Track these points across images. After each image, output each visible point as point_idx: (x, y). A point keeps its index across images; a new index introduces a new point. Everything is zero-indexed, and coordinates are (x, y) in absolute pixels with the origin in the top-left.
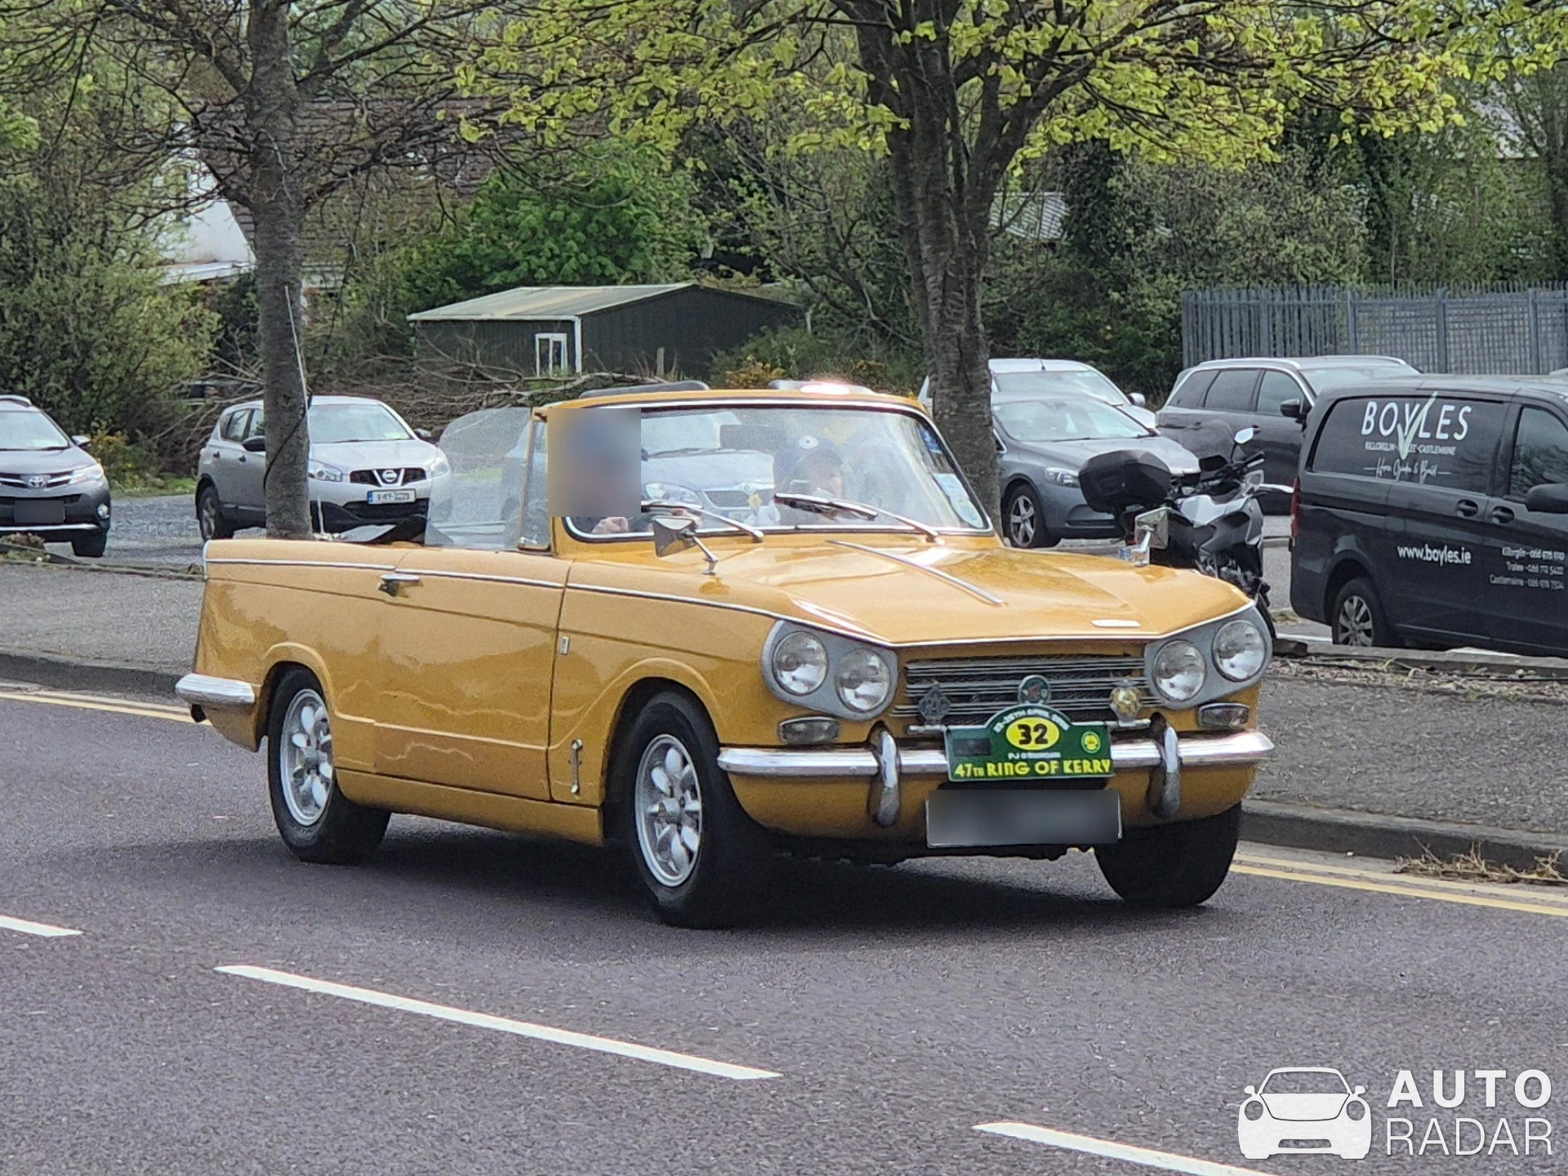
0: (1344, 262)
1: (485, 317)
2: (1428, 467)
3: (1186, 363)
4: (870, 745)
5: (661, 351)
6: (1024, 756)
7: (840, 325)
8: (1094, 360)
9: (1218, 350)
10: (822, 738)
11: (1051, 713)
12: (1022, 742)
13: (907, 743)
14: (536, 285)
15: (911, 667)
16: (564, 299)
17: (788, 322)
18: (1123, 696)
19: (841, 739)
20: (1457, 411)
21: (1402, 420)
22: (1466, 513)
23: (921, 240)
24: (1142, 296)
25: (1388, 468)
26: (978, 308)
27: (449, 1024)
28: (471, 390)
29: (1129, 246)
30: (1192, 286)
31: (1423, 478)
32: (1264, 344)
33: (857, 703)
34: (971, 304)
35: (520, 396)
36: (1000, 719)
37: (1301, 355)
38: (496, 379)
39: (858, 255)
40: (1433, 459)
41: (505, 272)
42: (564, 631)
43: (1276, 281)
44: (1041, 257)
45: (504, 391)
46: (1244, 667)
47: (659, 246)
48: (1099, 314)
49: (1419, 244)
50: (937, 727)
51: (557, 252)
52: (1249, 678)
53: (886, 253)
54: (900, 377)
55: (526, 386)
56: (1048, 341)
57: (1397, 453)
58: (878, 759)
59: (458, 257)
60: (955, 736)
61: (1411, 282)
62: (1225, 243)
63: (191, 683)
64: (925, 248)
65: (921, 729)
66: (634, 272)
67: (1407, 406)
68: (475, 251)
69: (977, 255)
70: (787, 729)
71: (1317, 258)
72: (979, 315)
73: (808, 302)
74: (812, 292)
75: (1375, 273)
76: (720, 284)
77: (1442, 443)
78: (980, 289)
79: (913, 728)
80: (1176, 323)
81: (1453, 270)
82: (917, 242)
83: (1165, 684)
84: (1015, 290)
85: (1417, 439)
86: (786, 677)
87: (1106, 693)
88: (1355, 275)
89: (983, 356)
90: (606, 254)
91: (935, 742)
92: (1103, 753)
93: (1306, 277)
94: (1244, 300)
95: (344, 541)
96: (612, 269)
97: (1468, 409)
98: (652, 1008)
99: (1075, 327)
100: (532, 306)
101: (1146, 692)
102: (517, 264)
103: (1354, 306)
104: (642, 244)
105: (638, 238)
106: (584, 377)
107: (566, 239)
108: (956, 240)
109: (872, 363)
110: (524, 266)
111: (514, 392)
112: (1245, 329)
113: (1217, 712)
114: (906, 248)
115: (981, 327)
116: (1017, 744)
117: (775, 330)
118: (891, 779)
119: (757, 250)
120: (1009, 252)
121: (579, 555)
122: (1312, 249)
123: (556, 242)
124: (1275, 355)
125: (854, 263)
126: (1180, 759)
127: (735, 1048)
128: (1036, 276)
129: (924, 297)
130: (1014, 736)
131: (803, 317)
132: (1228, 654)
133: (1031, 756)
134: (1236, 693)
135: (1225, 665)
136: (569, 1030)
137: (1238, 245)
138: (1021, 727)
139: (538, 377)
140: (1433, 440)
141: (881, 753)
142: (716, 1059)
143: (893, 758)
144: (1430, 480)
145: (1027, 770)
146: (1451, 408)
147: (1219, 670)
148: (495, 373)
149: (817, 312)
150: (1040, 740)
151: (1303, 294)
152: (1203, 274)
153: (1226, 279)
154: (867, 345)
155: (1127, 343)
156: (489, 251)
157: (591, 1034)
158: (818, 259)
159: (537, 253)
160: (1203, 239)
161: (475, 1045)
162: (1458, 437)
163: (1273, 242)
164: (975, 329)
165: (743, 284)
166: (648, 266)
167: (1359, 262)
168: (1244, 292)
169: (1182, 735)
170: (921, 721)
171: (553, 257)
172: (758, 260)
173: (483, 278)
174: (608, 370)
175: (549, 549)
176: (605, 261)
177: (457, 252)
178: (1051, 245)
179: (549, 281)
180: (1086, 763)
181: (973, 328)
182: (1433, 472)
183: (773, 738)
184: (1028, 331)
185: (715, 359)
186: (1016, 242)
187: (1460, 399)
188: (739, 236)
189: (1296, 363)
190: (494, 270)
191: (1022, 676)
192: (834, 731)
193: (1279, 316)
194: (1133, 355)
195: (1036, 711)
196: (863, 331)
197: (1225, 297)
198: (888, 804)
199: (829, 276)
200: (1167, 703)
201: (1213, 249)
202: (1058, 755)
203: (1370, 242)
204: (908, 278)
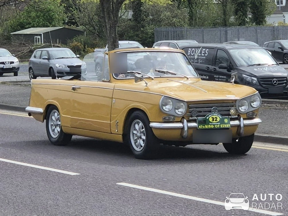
0: (185, 22)
1: (25, 33)
2: (200, 61)
3: (155, 42)
4: (181, 122)
5: (58, 40)
6: (213, 124)
7: (91, 35)
8: (138, 41)
9: (161, 39)
10: (172, 120)
11: (218, 115)
12: (212, 121)
13: (189, 121)
14: (35, 27)
15: (189, 105)
16: (40, 30)
17: (82, 34)
18: (232, 111)
19: (175, 121)
20: (206, 50)
21: (195, 52)
22: (207, 69)
23: (106, 19)
24: (147, 29)
25: (193, 61)
26: (117, 32)
27: (18, 165)
28: (22, 47)
29: (145, 20)
30: (156, 27)
31: (199, 63)
32: (170, 38)
33: (179, 113)
34: (115, 30)
35: (32, 48)
36: (208, 116)
37: (177, 40)
38: (27, 45)
39: (94, 22)
40: (201, 59)
41: (29, 25)
42: (114, 98)
43: (172, 26)
44: (128, 22)
45: (29, 47)
46: (256, 105)
47: (57, 20)
48: (139, 32)
49: (199, 19)
50: (195, 118)
51: (38, 21)
52: (257, 107)
53: (99, 21)
54: (102, 44)
55: (33, 46)
56: (130, 38)
57: (194, 58)
58: (183, 124)
59: (20, 22)
60: (199, 120)
61: (197, 26)
62: (162, 19)
63: (28, 108)
64: (107, 20)
65: (192, 118)
66: (53, 25)
67: (196, 49)
68: (23, 21)
69: (116, 21)
70: (164, 118)
71: (179, 22)
72: (117, 33)
73: (85, 30)
74: (86, 29)
75: (190, 25)
76: (69, 27)
77: (203, 56)
78: (117, 28)
79: (190, 118)
80: (153, 34)
81: (205, 24)
82: (105, 19)
83: (240, 108)
84: (124, 28)
85: (198, 55)
86: (164, 108)
87: (229, 111)
88: (187, 25)
89: (117, 40)
90: (47, 21)
91: (195, 121)
92: (229, 123)
93: (177, 25)
94: (166, 30)
95: (62, 79)
96: (49, 24)
97: (208, 50)
98: (56, 162)
99: (134, 35)
100: (34, 31)
101: (237, 110)
102: (31, 23)
103: (186, 31)
104: (54, 20)
105: (54, 19)
106: (44, 45)
107: (40, 19)
108: (113, 19)
109: (97, 42)
110: (32, 24)
111: (31, 47)
112: (166, 35)
113: (251, 114)
114: (103, 20)
115: (117, 35)
116: (211, 121)
117: (79, 36)
118: (186, 129)
119: (76, 21)
120: (122, 21)
121: (117, 82)
122: (179, 20)
123: (38, 19)
124: (172, 40)
125: (94, 23)
126: (244, 124)
127: (71, 169)
128: (127, 25)
129: (106, 29)
130: (211, 120)
131: (84, 33)
132: (253, 102)
133: (214, 124)
134: (254, 110)
135: (252, 104)
136: (40, 166)
137: (165, 20)
138: (212, 118)
139: (35, 44)
140: (201, 56)
141: (184, 123)
142: (68, 171)
143: (186, 124)
144: (201, 63)
145: (213, 127)
146: (205, 50)
147: (251, 105)
148: (27, 44)
149: (87, 32)
150: (216, 120)
151: (177, 29)
152: (158, 25)
153: (163, 26)
154: (96, 39)
155: (144, 38)
156: (26, 21)
157: (45, 167)
158: (87, 22)
159: (35, 21)
160: (158, 18)
161: (23, 169)
162: (206, 55)
163: (171, 19)
164: (116, 35)
165: (73, 27)
166: (55, 24)
167: (187, 23)
168: (166, 28)
169: (244, 119)
170: (192, 117)
171: (37, 22)
172: (76, 23)
173: (25, 26)
174: (48, 43)
175: (109, 81)
176: (48, 23)
177: (20, 21)
178: (130, 20)
179: (37, 27)
180: (225, 125)
181: (115, 35)
182: (201, 62)
183: (161, 121)
184: (126, 36)
185: (68, 41)
186: (124, 19)
187: (206, 48)
188: (72, 18)
189: (176, 41)
190: (27, 25)
191: (212, 107)
192: (174, 119)
193: (172, 32)
194: (146, 40)
195: (215, 114)
196: (95, 36)
197: (162, 29)
198: (185, 134)
199: (89, 26)
200: (241, 112)
201: (160, 20)
202: (219, 123)
203: (189, 19)
204: (103, 26)
